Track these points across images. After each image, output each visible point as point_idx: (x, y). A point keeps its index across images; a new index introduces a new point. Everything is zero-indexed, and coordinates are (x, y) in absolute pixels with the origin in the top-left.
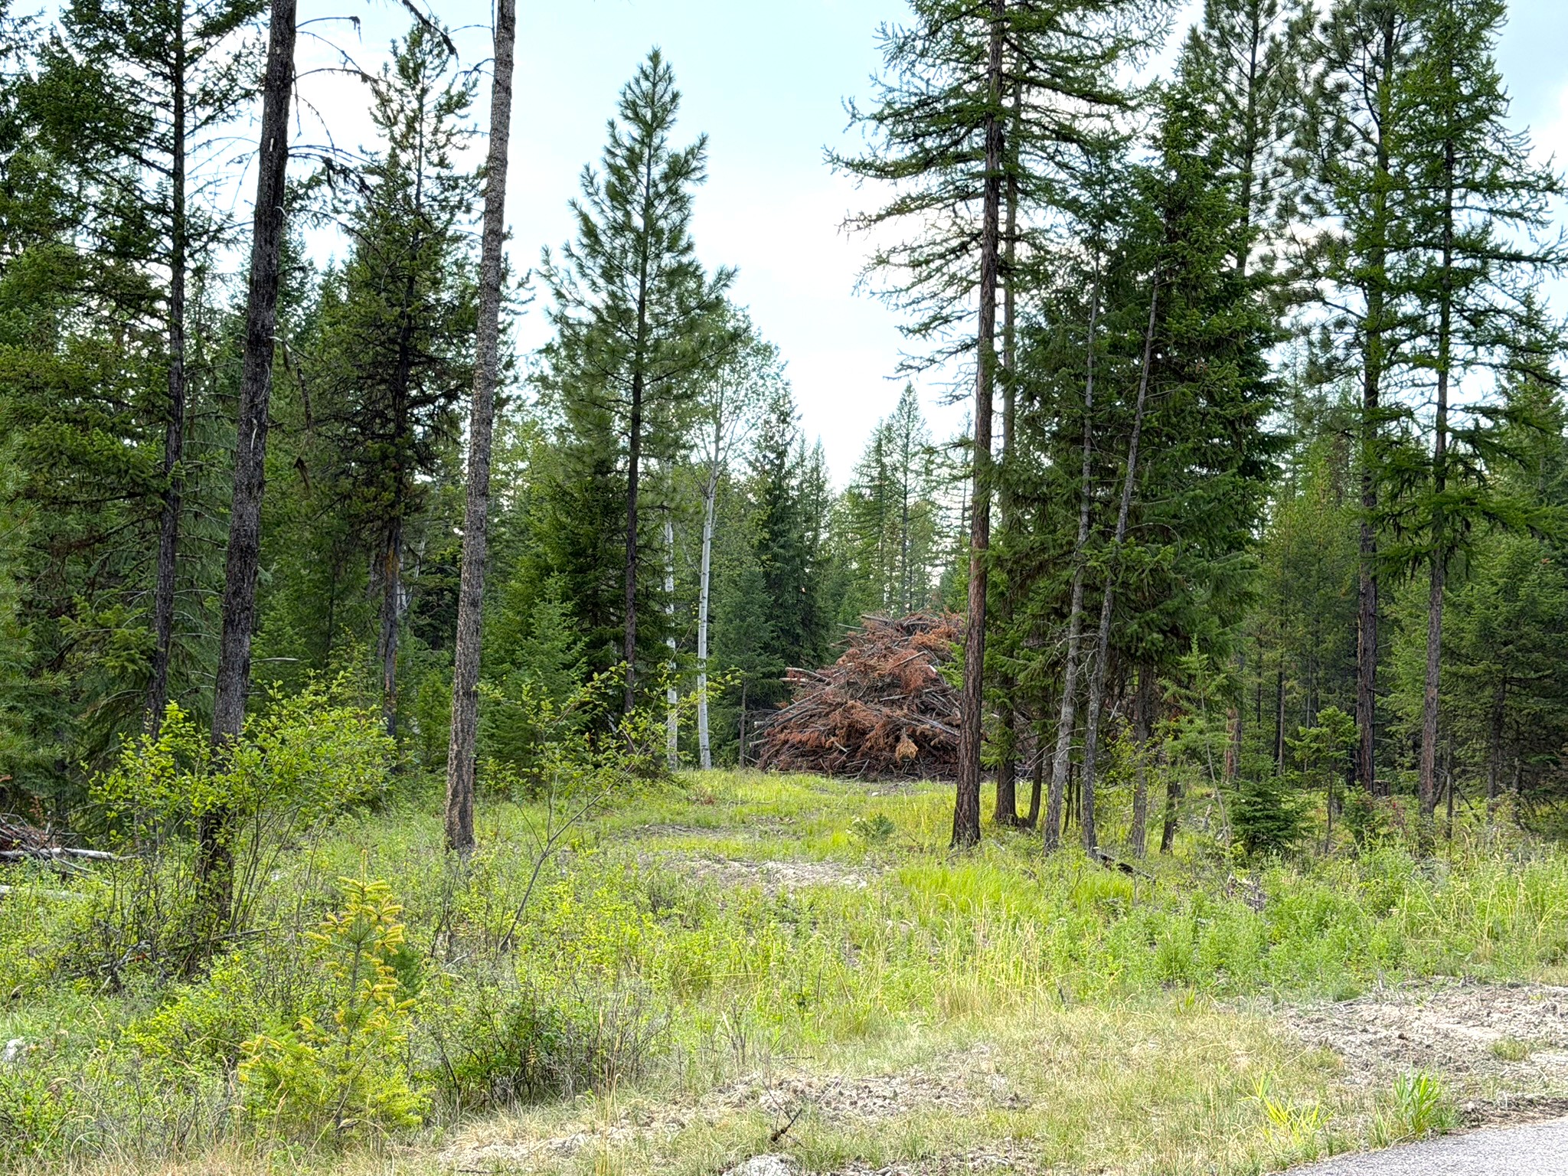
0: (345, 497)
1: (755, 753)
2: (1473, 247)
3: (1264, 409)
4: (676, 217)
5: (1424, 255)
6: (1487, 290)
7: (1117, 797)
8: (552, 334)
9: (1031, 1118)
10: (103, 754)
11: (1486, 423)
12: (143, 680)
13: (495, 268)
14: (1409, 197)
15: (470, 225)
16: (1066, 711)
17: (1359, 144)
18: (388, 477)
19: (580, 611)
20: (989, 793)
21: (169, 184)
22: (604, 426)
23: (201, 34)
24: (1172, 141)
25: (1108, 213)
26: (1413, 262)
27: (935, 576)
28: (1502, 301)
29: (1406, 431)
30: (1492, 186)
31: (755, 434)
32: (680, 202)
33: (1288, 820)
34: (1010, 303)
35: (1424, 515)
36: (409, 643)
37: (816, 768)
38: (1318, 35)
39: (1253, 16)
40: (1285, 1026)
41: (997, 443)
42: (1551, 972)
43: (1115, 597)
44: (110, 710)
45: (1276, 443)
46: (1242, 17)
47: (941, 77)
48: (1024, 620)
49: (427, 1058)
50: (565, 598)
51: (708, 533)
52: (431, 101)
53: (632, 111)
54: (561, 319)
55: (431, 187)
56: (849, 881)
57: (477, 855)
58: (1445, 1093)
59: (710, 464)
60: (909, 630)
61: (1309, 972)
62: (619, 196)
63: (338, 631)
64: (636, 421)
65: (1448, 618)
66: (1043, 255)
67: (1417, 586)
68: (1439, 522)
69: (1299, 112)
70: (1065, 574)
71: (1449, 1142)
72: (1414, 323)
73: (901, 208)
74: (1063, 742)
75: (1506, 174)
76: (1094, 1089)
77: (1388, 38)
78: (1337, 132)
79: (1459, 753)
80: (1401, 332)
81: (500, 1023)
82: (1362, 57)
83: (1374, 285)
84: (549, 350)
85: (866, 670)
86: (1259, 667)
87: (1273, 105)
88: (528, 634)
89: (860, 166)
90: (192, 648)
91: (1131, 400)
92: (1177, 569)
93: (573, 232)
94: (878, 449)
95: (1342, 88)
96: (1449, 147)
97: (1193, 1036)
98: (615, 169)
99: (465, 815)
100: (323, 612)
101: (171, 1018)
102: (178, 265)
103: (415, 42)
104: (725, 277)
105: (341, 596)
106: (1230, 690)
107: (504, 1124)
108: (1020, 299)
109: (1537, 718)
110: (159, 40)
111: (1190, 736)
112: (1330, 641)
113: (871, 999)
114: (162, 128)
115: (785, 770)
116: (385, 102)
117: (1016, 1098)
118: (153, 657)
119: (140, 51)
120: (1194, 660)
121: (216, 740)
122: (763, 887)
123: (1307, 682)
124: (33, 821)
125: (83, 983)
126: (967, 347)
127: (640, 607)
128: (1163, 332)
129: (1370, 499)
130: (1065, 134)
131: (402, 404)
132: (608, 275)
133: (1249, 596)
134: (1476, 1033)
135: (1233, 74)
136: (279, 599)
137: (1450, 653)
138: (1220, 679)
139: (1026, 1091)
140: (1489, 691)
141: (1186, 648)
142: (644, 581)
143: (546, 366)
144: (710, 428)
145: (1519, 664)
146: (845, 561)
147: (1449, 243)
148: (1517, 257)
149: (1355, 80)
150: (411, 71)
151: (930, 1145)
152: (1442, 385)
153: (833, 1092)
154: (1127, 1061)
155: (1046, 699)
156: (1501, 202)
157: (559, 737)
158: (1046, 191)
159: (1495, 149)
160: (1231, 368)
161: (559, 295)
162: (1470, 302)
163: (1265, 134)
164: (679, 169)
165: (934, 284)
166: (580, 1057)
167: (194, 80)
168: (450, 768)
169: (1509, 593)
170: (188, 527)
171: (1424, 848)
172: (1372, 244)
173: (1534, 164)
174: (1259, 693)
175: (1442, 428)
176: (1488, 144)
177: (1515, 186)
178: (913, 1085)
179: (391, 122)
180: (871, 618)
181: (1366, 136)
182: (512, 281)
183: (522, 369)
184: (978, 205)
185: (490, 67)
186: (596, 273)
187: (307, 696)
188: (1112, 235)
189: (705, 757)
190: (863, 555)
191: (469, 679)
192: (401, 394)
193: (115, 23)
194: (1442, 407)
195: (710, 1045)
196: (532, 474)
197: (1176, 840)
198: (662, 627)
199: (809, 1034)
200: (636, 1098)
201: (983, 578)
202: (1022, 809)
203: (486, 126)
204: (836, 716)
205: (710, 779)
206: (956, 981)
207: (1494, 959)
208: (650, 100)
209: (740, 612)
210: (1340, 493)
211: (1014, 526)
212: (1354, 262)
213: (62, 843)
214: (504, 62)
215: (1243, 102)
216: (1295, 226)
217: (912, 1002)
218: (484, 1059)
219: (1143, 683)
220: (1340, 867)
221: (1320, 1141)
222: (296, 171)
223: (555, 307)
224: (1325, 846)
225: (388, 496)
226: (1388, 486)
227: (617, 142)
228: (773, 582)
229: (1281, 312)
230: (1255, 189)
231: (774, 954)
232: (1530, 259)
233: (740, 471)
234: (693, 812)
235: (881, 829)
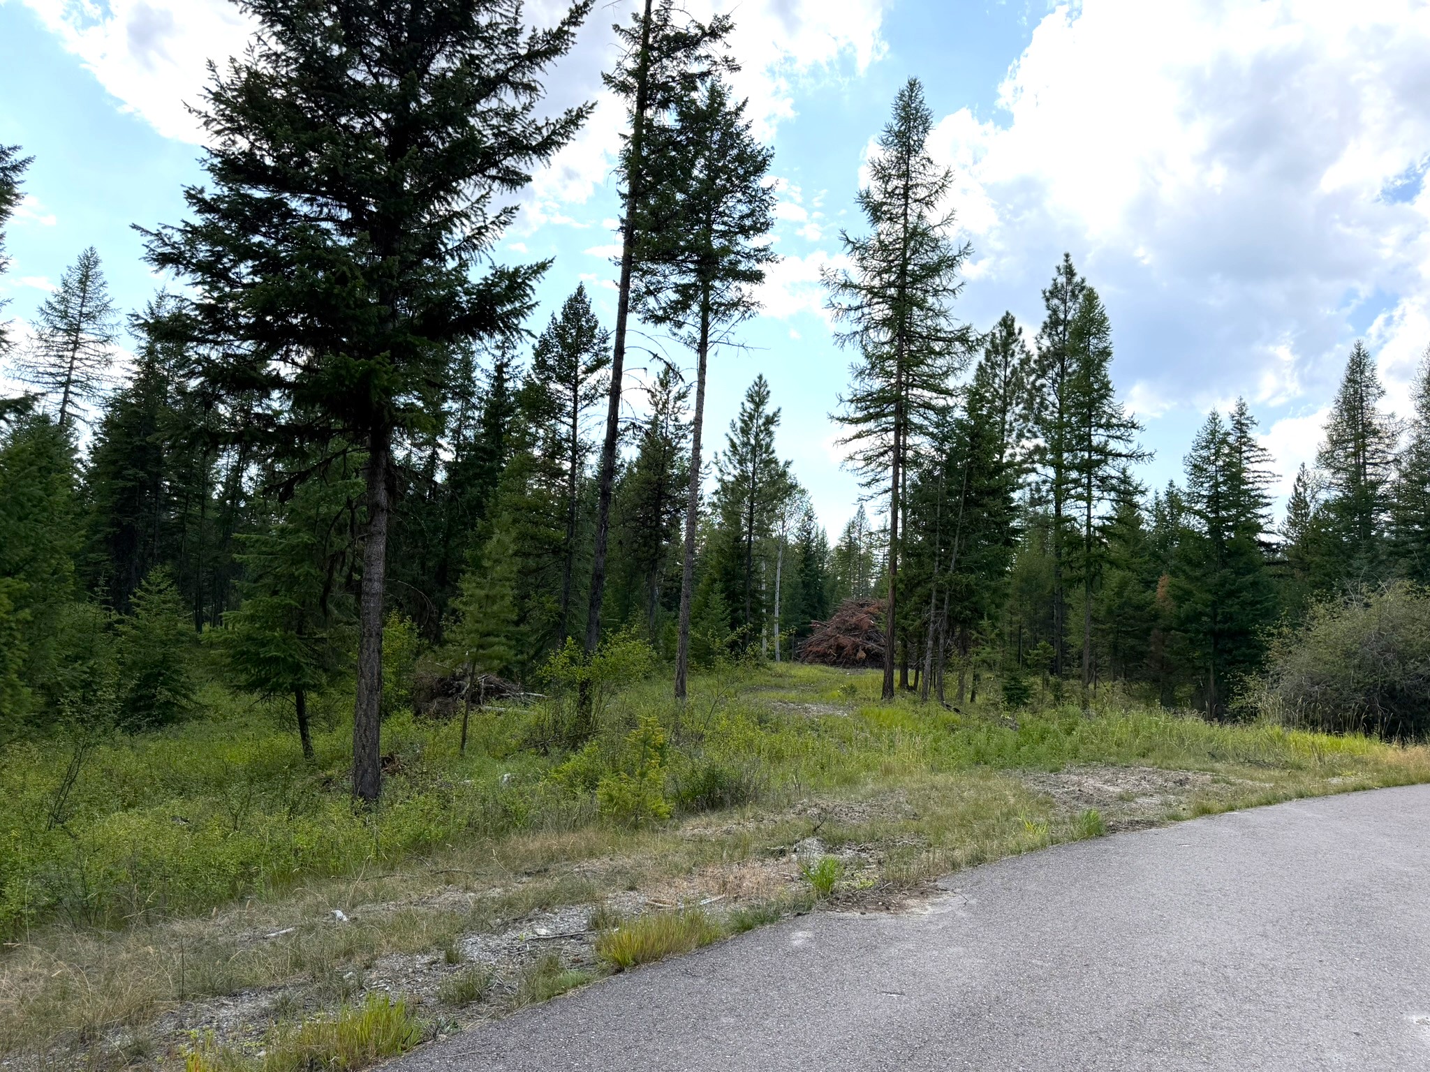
0: (635, 551)
1: (798, 655)
2: (1102, 450)
3: (1013, 519)
4: (768, 440)
5: (1080, 454)
6: (1107, 468)
7: (951, 678)
8: (718, 486)
9: (923, 824)
10: (539, 655)
11: (1107, 523)
12: (556, 625)
13: (696, 459)
14: (1073, 430)
15: (687, 444)
16: (930, 643)
17: (1051, 408)
18: (653, 543)
19: (728, 597)
20: (897, 675)
21: (571, 430)
22: (738, 522)
23: (584, 373)
24: (971, 409)
25: (945, 438)
26: (1075, 457)
27: (872, 583)
28: (1114, 473)
29: (1073, 526)
30: (1108, 426)
31: (798, 525)
32: (770, 434)
33: (1025, 690)
34: (904, 474)
35: (1082, 562)
36: (659, 608)
37: (824, 662)
38: (1033, 365)
39: (1005, 357)
40: (1029, 785)
41: (900, 530)
42: (1143, 761)
43: (950, 596)
44: (544, 636)
45: (1016, 532)
46: (1000, 357)
47: (877, 384)
48: (909, 605)
49: (670, 789)
50: (722, 592)
51: (779, 565)
52: (672, 396)
53: (751, 397)
54: (721, 480)
55: (671, 429)
56: (839, 713)
57: (687, 700)
58: (1101, 817)
59: (780, 537)
60: (862, 606)
61: (1038, 759)
62: (745, 431)
63: (632, 605)
64: (751, 521)
65: (1093, 605)
66: (917, 454)
67: (1081, 590)
68: (1088, 564)
69: (1025, 396)
70: (929, 586)
71: (1103, 840)
72: (1077, 482)
73: (859, 436)
74: (929, 655)
75: (1114, 421)
76: (949, 811)
77: (1062, 365)
78: (1042, 403)
79: (1100, 662)
80: (1070, 486)
81: (701, 776)
82: (1051, 373)
83: (1058, 466)
84: (716, 493)
85: (845, 622)
86: (1011, 623)
87: (1014, 392)
88: (707, 606)
89: (842, 420)
90: (576, 612)
91: (956, 515)
92: (977, 585)
93: (726, 446)
94: (849, 531)
95: (1043, 386)
96: (1090, 411)
97: (990, 788)
98: (744, 421)
99: (682, 682)
100: (626, 597)
101: (567, 766)
102: (573, 460)
103: (666, 373)
104: (788, 464)
105: (633, 591)
106: (1000, 635)
107: (703, 819)
108: (910, 473)
109: (1132, 648)
110: (568, 375)
111: (984, 655)
112: (1042, 613)
113: (851, 767)
114: (569, 409)
115: (811, 663)
116: (653, 396)
117: (915, 815)
118: (561, 616)
119: (562, 380)
120: (985, 623)
121: (586, 653)
122: (804, 715)
123: (1031, 630)
124: (514, 682)
125: (533, 750)
126: (886, 492)
127: (752, 596)
128: (970, 487)
129: (1059, 555)
130: (928, 406)
131: (658, 515)
132: (740, 463)
133: (1006, 595)
134: (1111, 789)
135: (997, 380)
136: (609, 592)
137: (1095, 620)
138: (997, 631)
139: (919, 811)
140: (1111, 636)
141: (982, 618)
142: (754, 585)
143: (715, 499)
144: (780, 523)
145: (1124, 625)
146: (835, 577)
147: (1090, 448)
148: (1120, 455)
149: (1048, 383)
150: (664, 384)
151: (879, 835)
152: (1089, 508)
153: (837, 809)
154: (962, 799)
155: (921, 636)
156: (1112, 432)
157: (722, 653)
158: (921, 429)
159: (1109, 411)
160: (999, 501)
161: (721, 470)
162: (1100, 473)
163: (1011, 404)
164: (770, 421)
165: (873, 466)
166: (733, 791)
167: (581, 390)
168: (677, 661)
169: (1119, 594)
170: (576, 564)
171: (1085, 705)
172: (1057, 449)
173: (1126, 417)
174: (1011, 634)
175: (1089, 525)
176: (1106, 409)
177: (1118, 426)
178: (871, 806)
179: (656, 404)
180: (846, 600)
181: (1054, 405)
182: (703, 466)
183: (706, 500)
184: (892, 435)
185: (696, 384)
186: (735, 462)
187: (622, 635)
188: (947, 447)
189: (778, 657)
190: (842, 574)
191: (685, 626)
192: (659, 510)
193: (552, 368)
194: (1089, 517)
195: (785, 786)
196: (709, 541)
197: (977, 697)
198: (760, 603)
199: (826, 782)
200: (756, 809)
201: (894, 588)
202: (911, 682)
203: (694, 406)
204: (832, 641)
205: (780, 666)
206: (886, 759)
207: (1118, 754)
208: (758, 393)
209: (792, 597)
210: (1045, 551)
211: (906, 566)
212: (1049, 457)
213: (525, 690)
214: (702, 382)
215: (1001, 391)
216: (1024, 442)
217: (868, 767)
218: (694, 791)
219: (962, 631)
220: (1048, 713)
221: (1047, 838)
222: (621, 426)
223: (719, 475)
224: (1041, 701)
225: (652, 551)
226: (1066, 549)
227: (745, 411)
228: (806, 585)
229: (1019, 477)
230: (1007, 427)
231: (810, 745)
232: (1126, 456)
233: (792, 540)
234: (774, 681)
235: (852, 690)
